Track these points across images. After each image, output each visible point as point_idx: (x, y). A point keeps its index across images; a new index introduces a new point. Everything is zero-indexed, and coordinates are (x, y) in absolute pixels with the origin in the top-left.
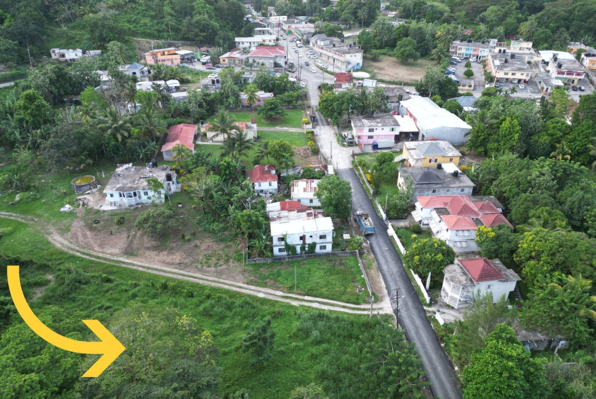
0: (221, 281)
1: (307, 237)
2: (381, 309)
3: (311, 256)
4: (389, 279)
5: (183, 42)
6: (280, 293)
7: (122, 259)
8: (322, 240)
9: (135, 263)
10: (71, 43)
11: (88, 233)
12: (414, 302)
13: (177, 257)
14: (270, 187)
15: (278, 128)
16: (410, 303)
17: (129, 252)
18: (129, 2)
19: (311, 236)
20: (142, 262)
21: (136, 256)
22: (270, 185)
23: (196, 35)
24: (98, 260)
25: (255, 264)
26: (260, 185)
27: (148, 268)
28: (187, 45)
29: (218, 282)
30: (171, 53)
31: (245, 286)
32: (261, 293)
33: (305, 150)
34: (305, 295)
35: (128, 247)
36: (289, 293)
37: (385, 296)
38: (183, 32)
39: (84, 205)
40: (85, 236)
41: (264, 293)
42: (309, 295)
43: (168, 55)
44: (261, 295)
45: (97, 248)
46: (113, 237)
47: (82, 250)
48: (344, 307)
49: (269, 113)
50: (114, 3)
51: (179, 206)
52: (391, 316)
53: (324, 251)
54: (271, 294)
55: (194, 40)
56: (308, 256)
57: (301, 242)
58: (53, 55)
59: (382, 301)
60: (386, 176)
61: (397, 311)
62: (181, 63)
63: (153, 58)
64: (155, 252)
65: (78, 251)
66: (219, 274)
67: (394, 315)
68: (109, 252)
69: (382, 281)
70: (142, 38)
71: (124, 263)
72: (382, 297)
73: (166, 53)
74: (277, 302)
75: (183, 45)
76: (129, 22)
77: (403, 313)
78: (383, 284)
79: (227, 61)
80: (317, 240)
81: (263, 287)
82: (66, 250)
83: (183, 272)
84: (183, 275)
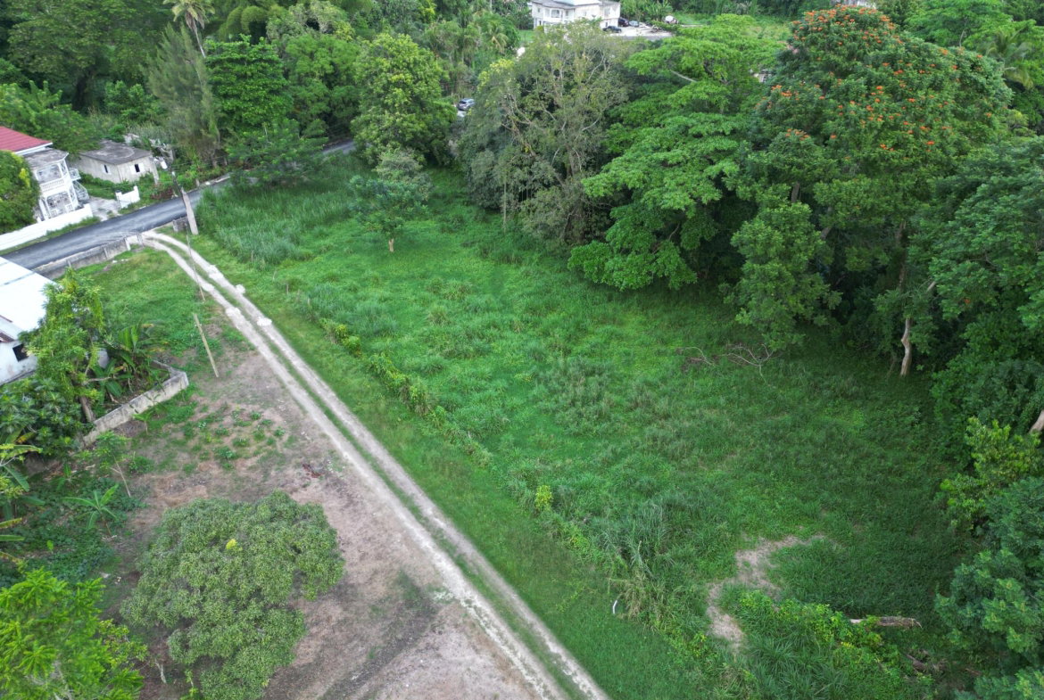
6: (232, 312)
7: (458, 585)
9: (427, 543)
20: (408, 539)
21: (404, 580)
24: (541, 630)
27: (406, 501)
35: (402, 645)
54: (247, 317)
68: (483, 660)
71: (460, 563)
83: (338, 443)
84: (345, 433)
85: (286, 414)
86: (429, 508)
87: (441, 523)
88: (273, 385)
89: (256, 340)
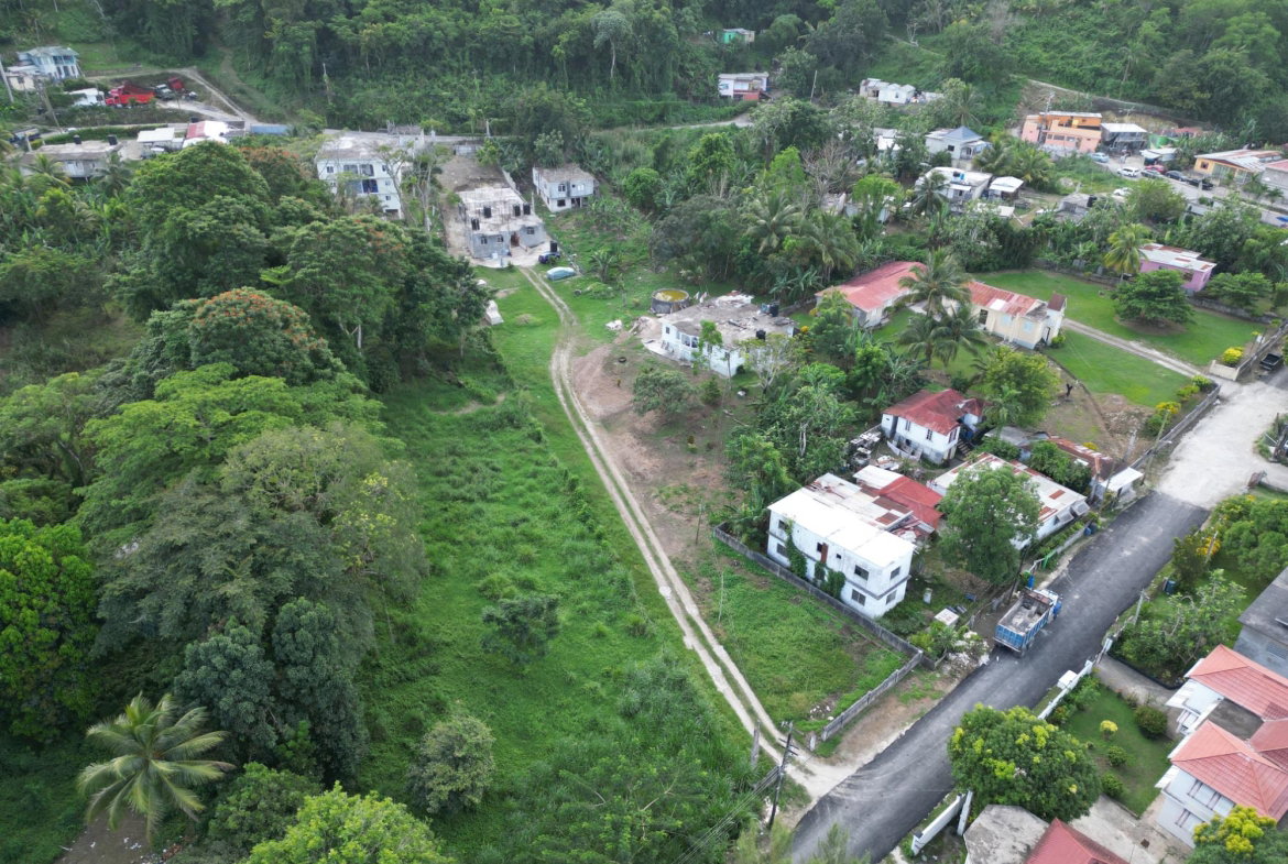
0: (650, 533)
1: (831, 553)
2: (808, 772)
3: (823, 597)
4: (913, 747)
5: (1141, 105)
6: (693, 610)
7: (589, 425)
8: (858, 579)
9: (596, 440)
10: (906, 73)
11: (599, 370)
12: (889, 823)
13: (646, 463)
14: (927, 443)
15: (1135, 346)
16: (877, 817)
17: (607, 423)
18: (1076, 4)
19: (839, 557)
20: (603, 442)
21: (609, 431)
22: (929, 437)
23: (1183, 96)
24: (567, 410)
25: (723, 544)
26: (908, 428)
27: (598, 454)
28: (1148, 114)
29: (642, 531)
30: (1086, 124)
31: (666, 562)
32: (671, 588)
33: (1129, 414)
34: (721, 643)
35: (616, 414)
36: (706, 621)
37: (852, 762)
38: (1154, 84)
39: (637, 329)
40: (592, 370)
41: (674, 592)
42: (726, 648)
43: (1079, 127)
44: (665, 591)
45: (584, 396)
46: (618, 390)
47: (568, 388)
48: (751, 712)
49: (1136, 303)
50: (1038, 3)
51: (740, 393)
52: (807, 799)
53: (856, 605)
54: (679, 601)
55: (1171, 106)
56: (817, 594)
57: (818, 556)
58: (862, 89)
59: (833, 764)
60: (1249, 567)
61: (828, 802)
62: (1098, 150)
63: (1039, 128)
64: (634, 441)
65: (563, 386)
66: (660, 522)
67: (814, 803)
68: (590, 407)
69: (892, 739)
70: (1053, 82)
71: (585, 431)
72: (843, 760)
73: (1075, 122)
74: (669, 615)
75: (1138, 112)
76: (1046, 45)
77: (837, 818)
78: (885, 745)
79: (1211, 167)
80: (850, 574)
81: (685, 583)
82: (554, 375)
83: (625, 487)
84: (620, 491)
85: (651, 508)
86: (590, 450)
87: (587, 444)
88: (658, 529)
89: (671, 572)
